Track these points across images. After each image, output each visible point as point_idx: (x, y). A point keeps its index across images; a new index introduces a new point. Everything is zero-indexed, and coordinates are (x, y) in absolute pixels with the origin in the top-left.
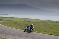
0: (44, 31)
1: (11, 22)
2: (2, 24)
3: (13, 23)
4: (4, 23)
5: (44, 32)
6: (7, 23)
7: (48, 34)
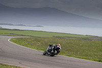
0: (87, 55)
1: (30, 39)
2: (15, 42)
3: (34, 41)
4: (18, 41)
5: (87, 57)
6: (24, 41)
7: (95, 60)
